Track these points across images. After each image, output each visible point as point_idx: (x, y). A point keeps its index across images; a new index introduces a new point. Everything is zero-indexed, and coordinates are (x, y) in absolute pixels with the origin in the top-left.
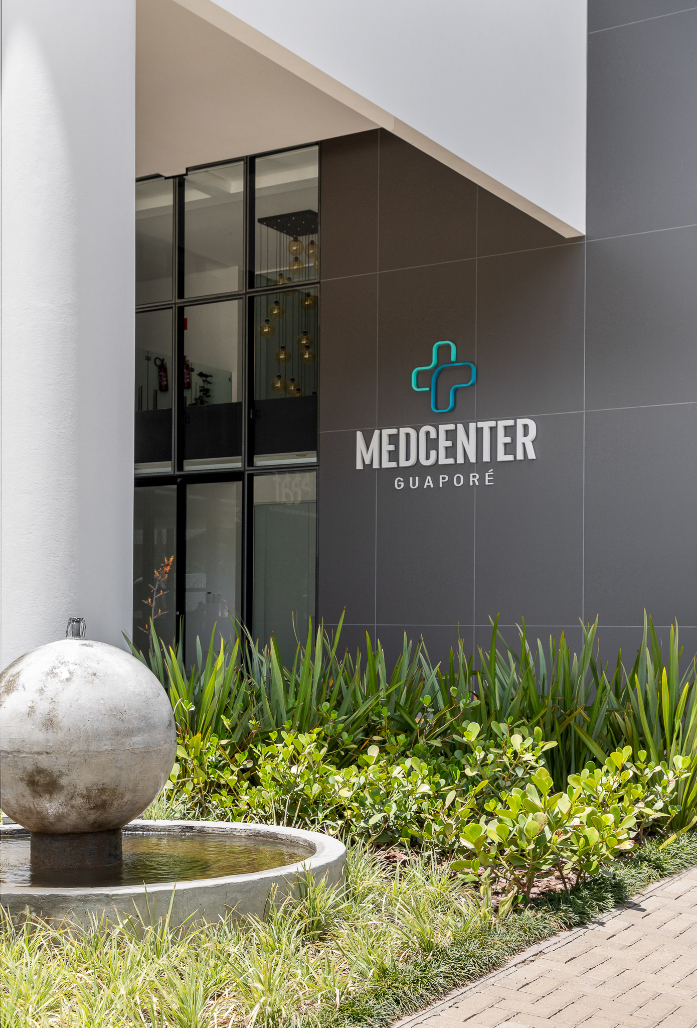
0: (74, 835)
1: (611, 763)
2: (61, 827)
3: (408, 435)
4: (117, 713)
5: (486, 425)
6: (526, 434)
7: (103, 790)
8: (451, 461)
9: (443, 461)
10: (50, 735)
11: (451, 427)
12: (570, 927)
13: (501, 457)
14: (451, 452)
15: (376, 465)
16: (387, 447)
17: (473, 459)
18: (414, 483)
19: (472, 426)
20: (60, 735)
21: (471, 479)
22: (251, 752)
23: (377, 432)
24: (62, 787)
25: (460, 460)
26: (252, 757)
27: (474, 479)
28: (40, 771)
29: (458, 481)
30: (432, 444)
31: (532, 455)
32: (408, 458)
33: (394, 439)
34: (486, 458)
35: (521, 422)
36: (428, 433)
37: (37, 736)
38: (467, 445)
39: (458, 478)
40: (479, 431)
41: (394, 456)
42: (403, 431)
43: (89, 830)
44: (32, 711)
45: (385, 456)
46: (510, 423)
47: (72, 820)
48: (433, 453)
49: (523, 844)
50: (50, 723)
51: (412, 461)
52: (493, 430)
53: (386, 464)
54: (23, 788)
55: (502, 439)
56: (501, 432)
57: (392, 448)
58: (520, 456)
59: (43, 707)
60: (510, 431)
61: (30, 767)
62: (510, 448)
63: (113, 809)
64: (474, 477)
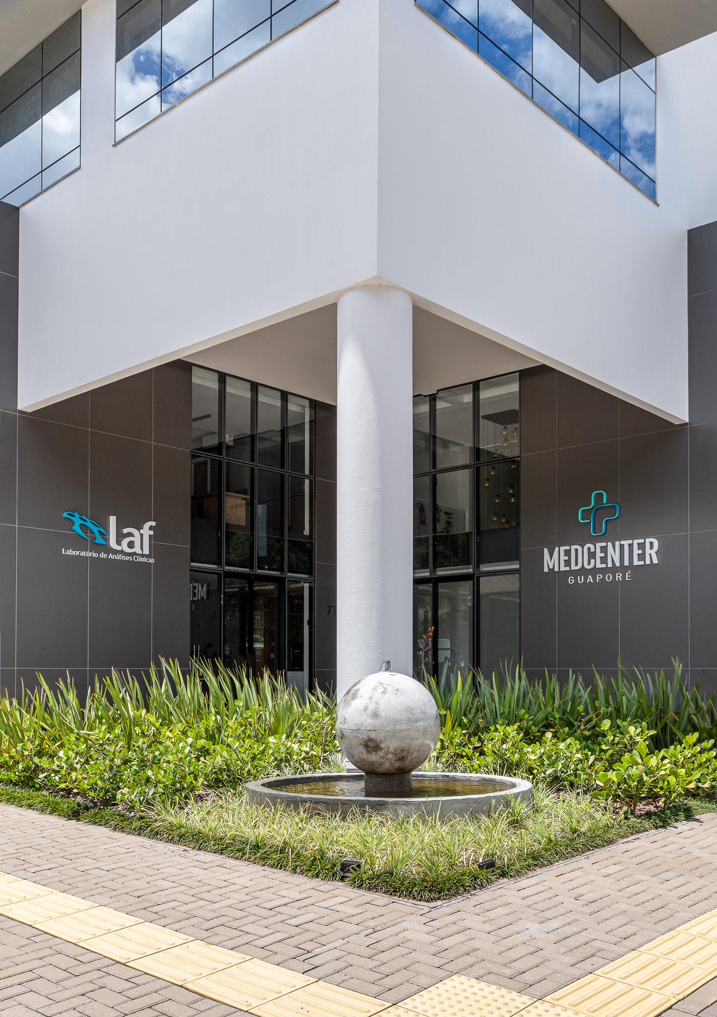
0: (387, 775)
1: (687, 742)
2: (380, 770)
3: (576, 550)
4: (410, 710)
5: (626, 543)
6: (651, 548)
7: (403, 750)
8: (604, 566)
9: (599, 566)
10: (376, 722)
11: (604, 544)
12: (657, 828)
13: (636, 562)
14: (604, 560)
15: (556, 569)
16: (563, 558)
17: (618, 564)
18: (581, 580)
19: (617, 543)
20: (381, 721)
21: (617, 577)
22: (480, 738)
23: (557, 549)
24: (382, 748)
25: (610, 565)
26: (480, 740)
27: (619, 577)
28: (370, 740)
29: (609, 578)
30: (592, 555)
31: (655, 561)
32: (576, 564)
33: (568, 553)
34: (626, 563)
35: (648, 540)
36: (589, 549)
37: (368, 722)
38: (614, 555)
39: (609, 576)
40: (622, 547)
41: (568, 563)
42: (573, 547)
43: (395, 772)
44: (366, 708)
45: (562, 563)
46: (642, 541)
47: (387, 766)
48: (592, 561)
49: (631, 783)
50: (375, 715)
51: (579, 566)
52: (631, 546)
53: (563, 568)
54: (362, 749)
55: (636, 551)
56: (635, 547)
57: (566, 558)
58: (648, 562)
59: (372, 707)
60: (642, 546)
61: (365, 738)
62: (642, 557)
63: (408, 761)
64: (619, 575)
